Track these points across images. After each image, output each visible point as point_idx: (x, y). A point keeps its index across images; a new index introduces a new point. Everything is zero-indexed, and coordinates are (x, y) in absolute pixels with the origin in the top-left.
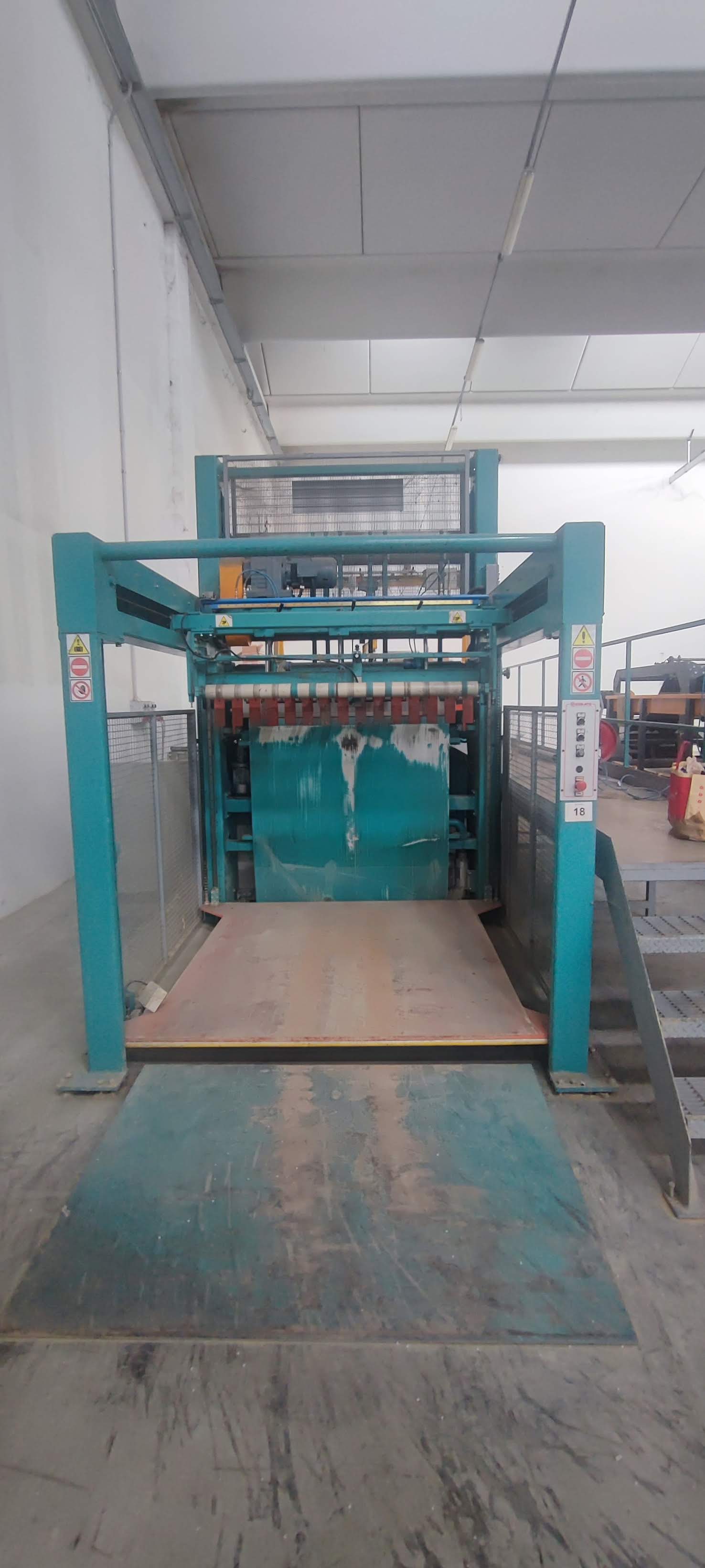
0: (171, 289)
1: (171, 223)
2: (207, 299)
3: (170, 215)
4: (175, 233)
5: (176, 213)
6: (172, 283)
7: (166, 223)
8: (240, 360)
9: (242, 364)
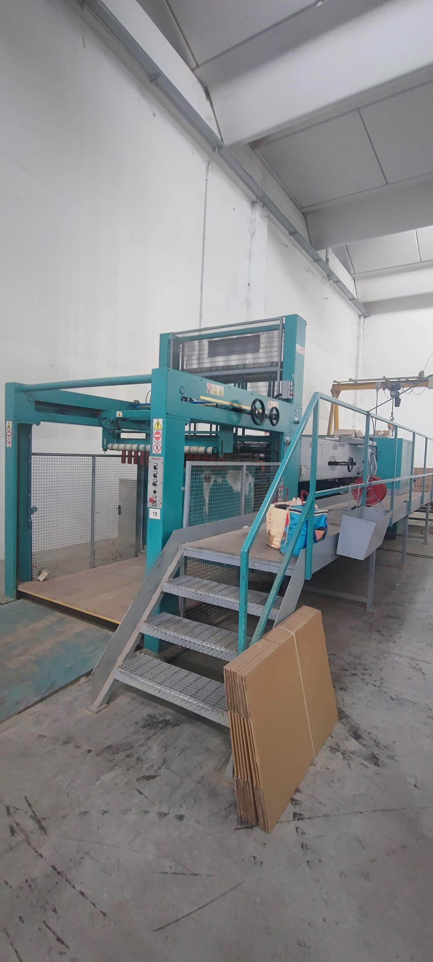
0: (253, 236)
1: (256, 202)
2: (287, 233)
3: (254, 198)
4: (258, 207)
5: (258, 197)
6: (254, 233)
7: (253, 203)
8: (317, 260)
9: (319, 262)
